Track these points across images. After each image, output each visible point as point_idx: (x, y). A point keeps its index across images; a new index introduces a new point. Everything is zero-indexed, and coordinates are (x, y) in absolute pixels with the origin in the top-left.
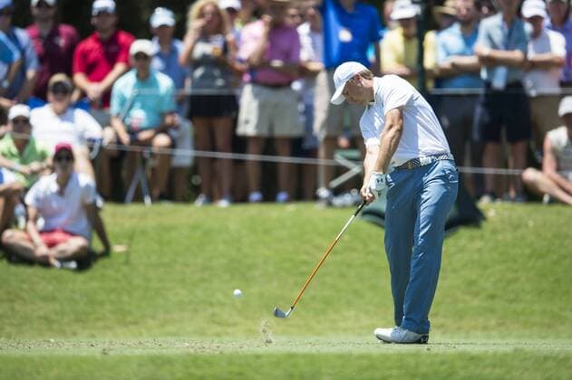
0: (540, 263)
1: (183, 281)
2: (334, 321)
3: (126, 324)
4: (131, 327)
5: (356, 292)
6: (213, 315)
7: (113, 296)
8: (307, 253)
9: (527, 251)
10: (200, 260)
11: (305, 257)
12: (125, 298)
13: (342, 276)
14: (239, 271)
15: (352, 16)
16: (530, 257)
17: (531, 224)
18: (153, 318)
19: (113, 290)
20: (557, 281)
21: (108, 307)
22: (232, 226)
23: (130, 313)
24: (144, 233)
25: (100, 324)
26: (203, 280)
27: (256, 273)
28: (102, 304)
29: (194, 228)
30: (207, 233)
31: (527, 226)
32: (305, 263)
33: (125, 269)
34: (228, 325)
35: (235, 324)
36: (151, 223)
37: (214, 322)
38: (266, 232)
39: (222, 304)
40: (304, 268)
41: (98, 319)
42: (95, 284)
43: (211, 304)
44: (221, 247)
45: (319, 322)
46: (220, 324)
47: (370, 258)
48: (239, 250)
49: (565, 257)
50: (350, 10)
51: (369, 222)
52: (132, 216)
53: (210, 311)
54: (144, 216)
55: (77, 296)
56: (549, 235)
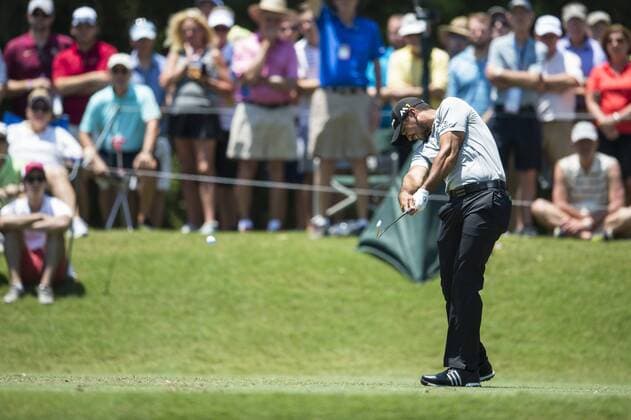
0: (549, 300)
1: (166, 314)
2: (327, 360)
3: (103, 360)
4: (111, 362)
5: (351, 328)
6: (197, 351)
7: (90, 329)
8: (299, 285)
9: (536, 288)
10: (184, 292)
11: (297, 290)
12: (103, 331)
13: (337, 310)
14: (226, 303)
15: (351, 31)
16: (538, 294)
17: (540, 258)
18: (134, 353)
19: (90, 322)
20: (567, 320)
21: (85, 340)
22: (220, 256)
23: (109, 347)
24: (125, 261)
25: (77, 358)
26: (187, 313)
27: (245, 306)
28: (79, 337)
29: (180, 256)
30: (192, 263)
31: (535, 261)
32: (297, 296)
33: (104, 300)
34: (213, 362)
35: (221, 361)
36: (132, 250)
37: (199, 358)
38: (256, 262)
39: (208, 339)
40: (296, 302)
41: (74, 353)
42: (72, 316)
43: (196, 339)
44: (207, 278)
45: (310, 360)
46: (204, 360)
47: (367, 291)
48: (226, 281)
49: (575, 295)
50: (349, 25)
51: (366, 253)
52: (112, 243)
53: (195, 346)
54: (126, 243)
55: (52, 328)
56: (559, 271)
